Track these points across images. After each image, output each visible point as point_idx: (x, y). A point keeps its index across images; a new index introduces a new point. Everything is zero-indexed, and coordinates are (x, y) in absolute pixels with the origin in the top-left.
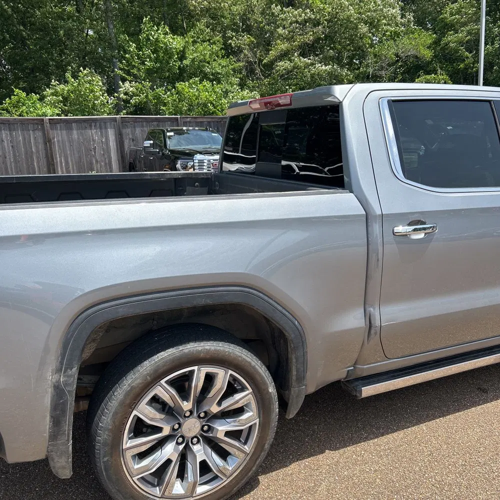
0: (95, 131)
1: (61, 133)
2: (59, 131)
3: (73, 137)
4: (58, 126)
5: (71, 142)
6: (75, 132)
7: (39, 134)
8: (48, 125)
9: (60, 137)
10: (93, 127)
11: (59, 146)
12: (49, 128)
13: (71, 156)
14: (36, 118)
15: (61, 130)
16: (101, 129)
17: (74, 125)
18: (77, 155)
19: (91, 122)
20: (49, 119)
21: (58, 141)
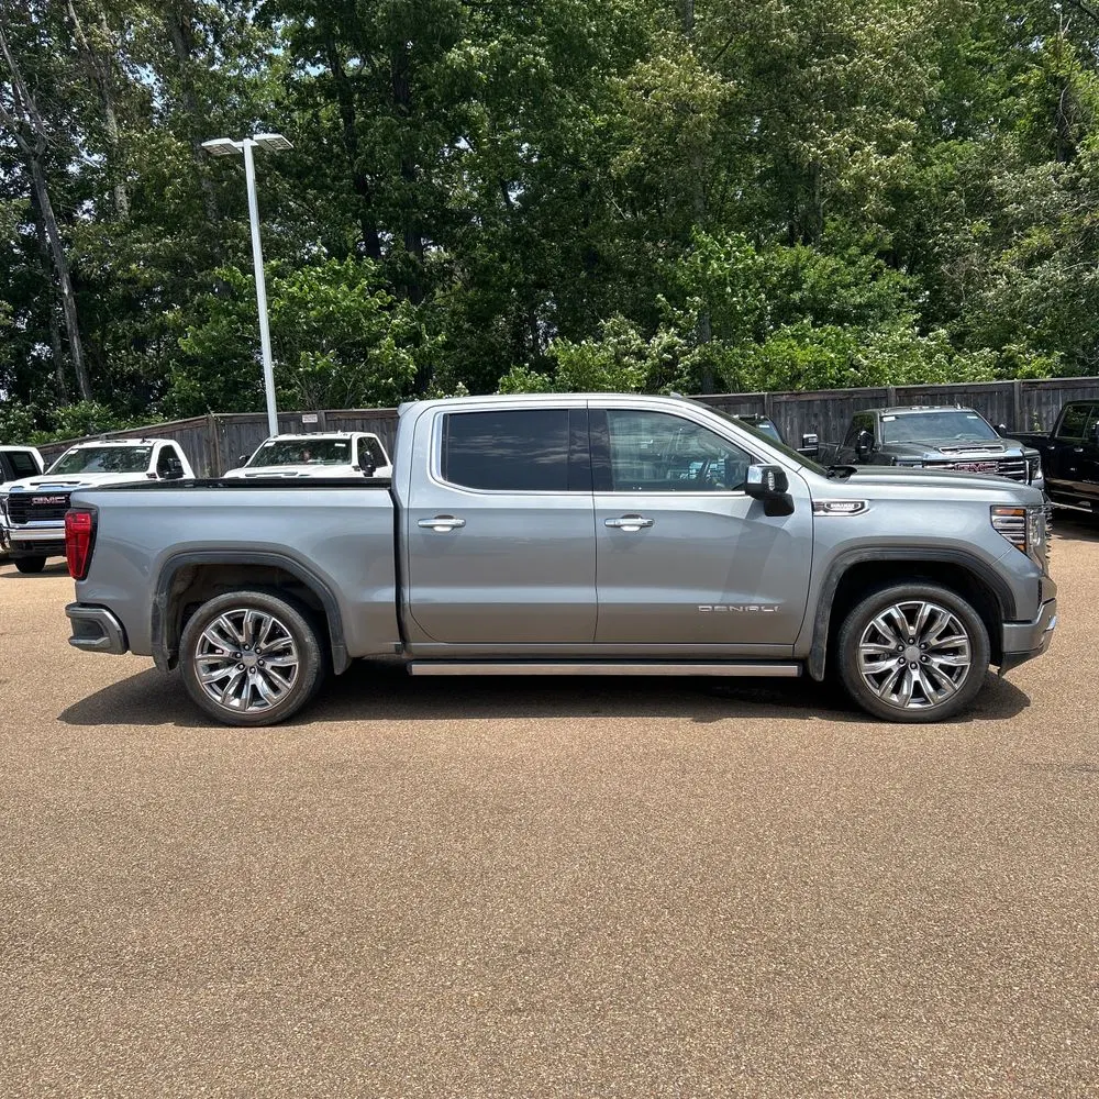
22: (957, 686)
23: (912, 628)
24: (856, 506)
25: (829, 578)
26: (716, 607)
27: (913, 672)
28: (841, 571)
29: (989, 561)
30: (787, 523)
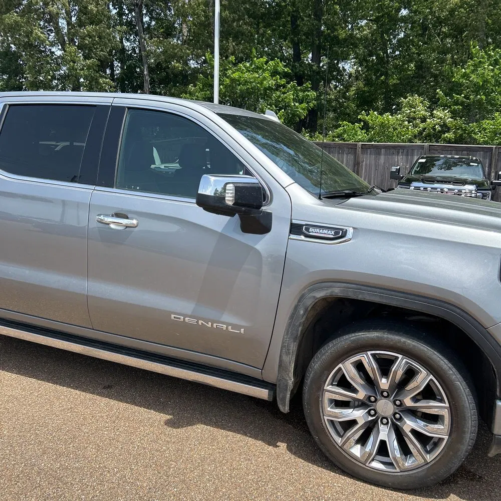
0: (402, 157)
1: (370, 157)
2: (369, 156)
3: (380, 162)
4: (369, 150)
5: (377, 166)
6: (382, 157)
7: (351, 157)
8: (360, 150)
9: (368, 161)
10: (400, 154)
11: (366, 169)
12: (360, 153)
13: (374, 179)
14: (353, 143)
15: (370, 154)
16: (407, 155)
17: (383, 151)
18: (379, 179)
19: (399, 148)
20: (362, 145)
21: (366, 165)
22: (429, 458)
23: (384, 380)
24: (336, 233)
25: (296, 308)
26: (187, 319)
27: (382, 427)
28: (309, 302)
29: (486, 323)
30: (262, 243)
